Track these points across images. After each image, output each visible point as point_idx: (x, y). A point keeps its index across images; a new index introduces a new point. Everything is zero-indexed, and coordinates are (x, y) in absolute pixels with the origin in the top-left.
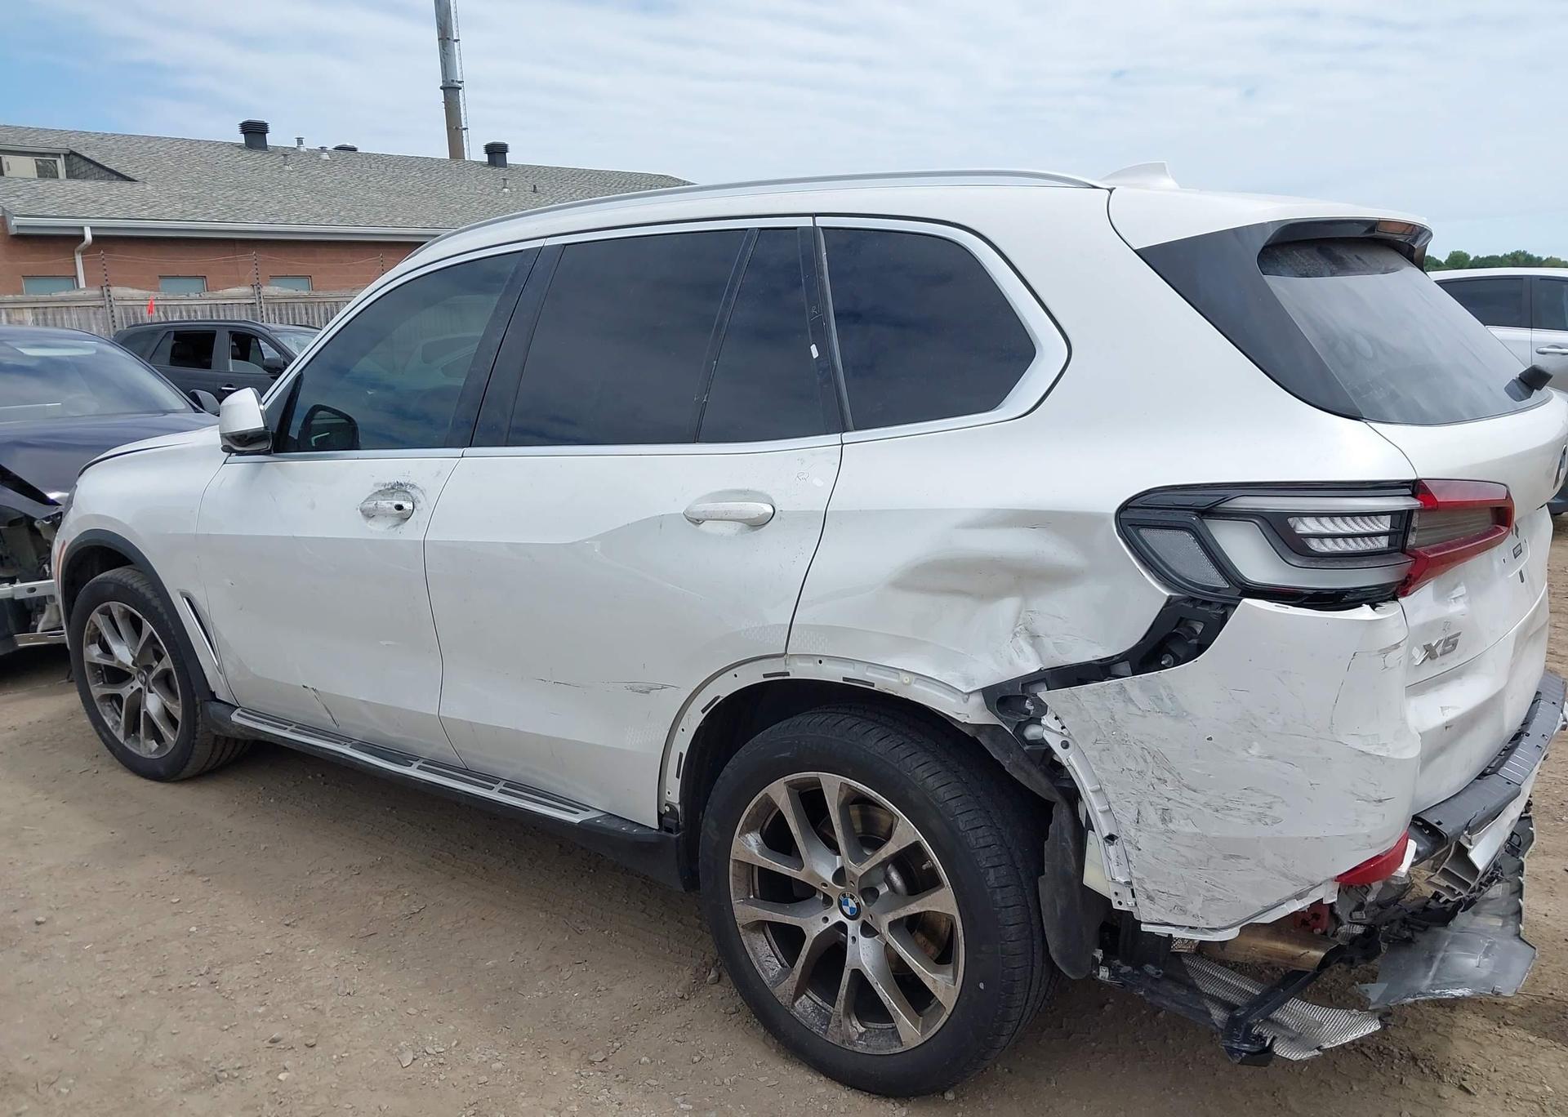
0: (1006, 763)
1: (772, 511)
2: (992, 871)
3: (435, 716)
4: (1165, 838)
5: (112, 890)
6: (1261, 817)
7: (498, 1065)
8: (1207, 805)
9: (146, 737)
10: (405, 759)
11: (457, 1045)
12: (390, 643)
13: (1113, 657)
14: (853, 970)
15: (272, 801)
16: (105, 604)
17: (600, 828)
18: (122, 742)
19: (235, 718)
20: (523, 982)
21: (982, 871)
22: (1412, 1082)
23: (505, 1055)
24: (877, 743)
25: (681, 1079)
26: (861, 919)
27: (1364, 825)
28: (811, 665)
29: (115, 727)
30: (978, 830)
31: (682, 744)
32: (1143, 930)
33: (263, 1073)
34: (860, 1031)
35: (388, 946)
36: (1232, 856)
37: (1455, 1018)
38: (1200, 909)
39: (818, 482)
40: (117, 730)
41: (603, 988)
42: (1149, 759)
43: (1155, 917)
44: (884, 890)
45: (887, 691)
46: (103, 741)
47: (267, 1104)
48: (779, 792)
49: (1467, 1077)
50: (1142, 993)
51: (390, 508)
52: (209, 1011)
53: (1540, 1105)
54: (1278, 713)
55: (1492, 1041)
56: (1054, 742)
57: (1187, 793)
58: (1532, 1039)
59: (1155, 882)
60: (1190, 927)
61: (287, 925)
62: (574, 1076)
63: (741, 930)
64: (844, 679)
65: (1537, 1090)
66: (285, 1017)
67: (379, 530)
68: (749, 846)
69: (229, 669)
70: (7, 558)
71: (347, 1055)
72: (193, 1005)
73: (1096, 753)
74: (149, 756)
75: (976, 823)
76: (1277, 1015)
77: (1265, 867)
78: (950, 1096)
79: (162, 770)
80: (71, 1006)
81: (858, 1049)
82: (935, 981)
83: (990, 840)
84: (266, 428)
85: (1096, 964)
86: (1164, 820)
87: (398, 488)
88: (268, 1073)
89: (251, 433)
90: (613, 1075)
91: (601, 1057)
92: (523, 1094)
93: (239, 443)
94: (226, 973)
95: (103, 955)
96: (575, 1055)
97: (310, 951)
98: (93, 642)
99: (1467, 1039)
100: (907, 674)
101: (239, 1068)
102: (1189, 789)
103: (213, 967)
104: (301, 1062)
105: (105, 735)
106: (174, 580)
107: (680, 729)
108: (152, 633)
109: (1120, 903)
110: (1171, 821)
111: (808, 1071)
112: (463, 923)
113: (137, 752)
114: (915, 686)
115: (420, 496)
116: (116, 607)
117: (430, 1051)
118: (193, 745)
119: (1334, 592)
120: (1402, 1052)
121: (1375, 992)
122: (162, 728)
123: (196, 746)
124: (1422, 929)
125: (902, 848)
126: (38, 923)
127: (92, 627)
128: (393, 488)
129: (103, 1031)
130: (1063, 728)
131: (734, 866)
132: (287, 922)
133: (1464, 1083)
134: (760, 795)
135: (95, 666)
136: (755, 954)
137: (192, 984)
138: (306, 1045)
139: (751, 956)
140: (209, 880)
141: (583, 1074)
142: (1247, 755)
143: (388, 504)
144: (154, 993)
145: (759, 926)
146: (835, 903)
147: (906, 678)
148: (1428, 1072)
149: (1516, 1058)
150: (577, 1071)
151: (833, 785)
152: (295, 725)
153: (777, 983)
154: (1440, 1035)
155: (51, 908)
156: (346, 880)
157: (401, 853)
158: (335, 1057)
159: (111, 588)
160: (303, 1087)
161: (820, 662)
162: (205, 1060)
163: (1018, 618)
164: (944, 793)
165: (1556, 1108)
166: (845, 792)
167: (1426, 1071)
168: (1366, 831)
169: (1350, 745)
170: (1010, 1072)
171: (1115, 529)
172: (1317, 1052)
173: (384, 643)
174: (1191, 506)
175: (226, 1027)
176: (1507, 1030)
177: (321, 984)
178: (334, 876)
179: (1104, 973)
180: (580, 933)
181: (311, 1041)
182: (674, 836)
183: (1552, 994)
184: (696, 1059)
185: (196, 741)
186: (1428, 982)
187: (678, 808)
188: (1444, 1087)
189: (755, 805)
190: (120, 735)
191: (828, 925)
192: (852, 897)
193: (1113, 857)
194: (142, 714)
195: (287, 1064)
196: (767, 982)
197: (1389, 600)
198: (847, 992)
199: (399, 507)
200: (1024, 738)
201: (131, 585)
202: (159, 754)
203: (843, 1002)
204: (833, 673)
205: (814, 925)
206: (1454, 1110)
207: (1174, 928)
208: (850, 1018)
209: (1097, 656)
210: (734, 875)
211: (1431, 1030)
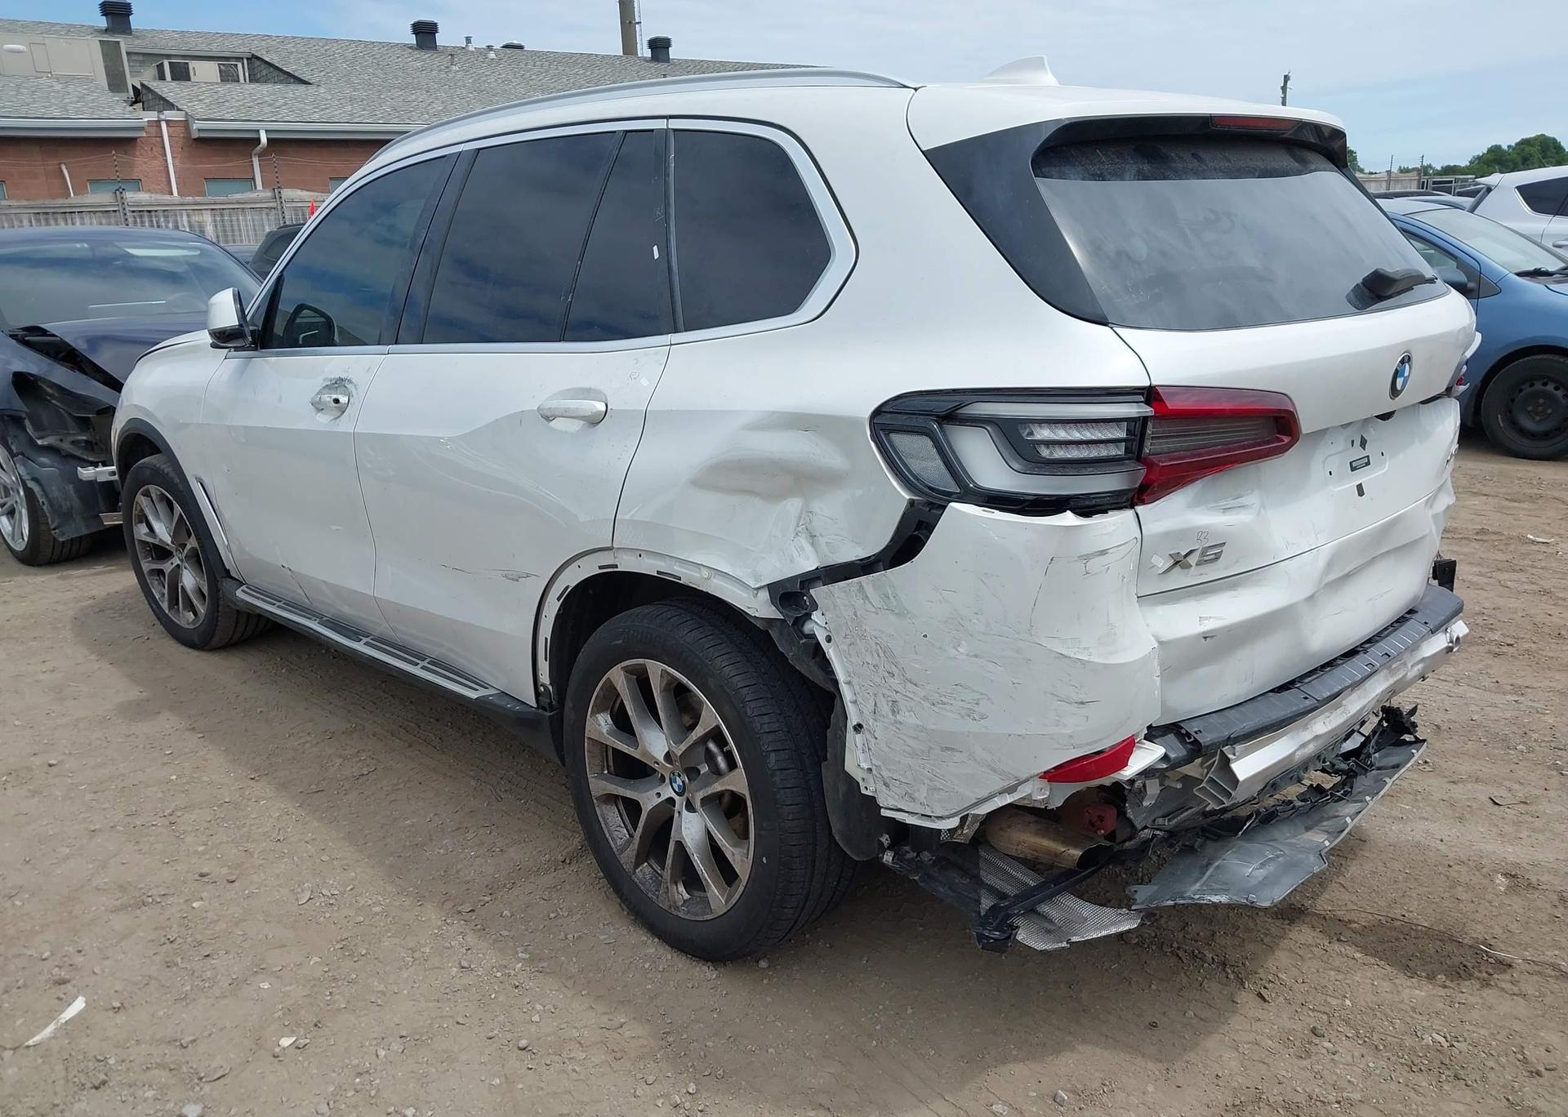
0: (789, 655)
1: (604, 409)
2: (773, 755)
3: (371, 596)
4: (894, 729)
5: (120, 740)
6: (970, 713)
7: (378, 909)
8: (925, 698)
9: (184, 609)
10: (356, 635)
11: (352, 889)
12: (339, 527)
13: (870, 557)
14: (676, 842)
15: (284, 671)
16: (146, 487)
17: (492, 704)
18: (167, 612)
19: (239, 593)
20: (431, 840)
21: (764, 754)
22: (1213, 987)
23: (388, 901)
24: (688, 634)
25: (532, 932)
26: (685, 796)
27: (1065, 725)
28: (633, 558)
29: (162, 599)
30: (765, 717)
31: (546, 630)
32: (882, 814)
33: (181, 901)
34: (685, 898)
35: (329, 801)
36: (948, 749)
37: (1290, 930)
38: (925, 798)
39: (644, 382)
40: (163, 602)
41: (498, 849)
42: (881, 654)
43: (891, 803)
44: (704, 769)
45: (691, 585)
46: (153, 611)
47: (175, 926)
48: (617, 676)
49: (1270, 986)
50: (916, 878)
51: (329, 402)
52: (160, 846)
53: (1329, 1017)
54: (982, 614)
55: (1315, 955)
56: (821, 637)
57: (910, 687)
58: (1357, 955)
59: (890, 770)
60: (922, 815)
61: (252, 779)
62: (439, 923)
63: (595, 801)
64: (658, 572)
65: (1334, 1002)
66: (219, 856)
67: (323, 420)
68: (600, 725)
69: (234, 548)
70: (96, 444)
71: (257, 891)
72: (148, 841)
73: (845, 647)
74: (187, 626)
75: (764, 710)
76: (1044, 908)
77: (976, 760)
78: (763, 964)
79: (196, 639)
80: (51, 835)
81: (680, 914)
82: (733, 854)
83: (775, 727)
84: (241, 325)
85: (882, 849)
86: (893, 712)
87: (339, 384)
88: (186, 901)
89: (231, 329)
90: (473, 924)
91: (468, 907)
92: (389, 934)
93: (223, 338)
94: (186, 815)
95: (92, 795)
96: (449, 904)
97: (262, 802)
98: (141, 522)
99: (1291, 950)
100: (706, 569)
101: (164, 895)
102: (911, 682)
103: (177, 810)
104: (217, 894)
105: (154, 606)
106: (191, 468)
107: (543, 616)
108: (181, 514)
109: (866, 788)
110: (898, 713)
111: (647, 932)
112: (401, 786)
113: (178, 622)
114: (715, 581)
115: (354, 392)
116: (154, 489)
117: (325, 892)
118: (218, 617)
119: (1054, 498)
120: (1215, 957)
121: (1143, 894)
122: (195, 602)
123: (220, 618)
124: (1216, 838)
125: (707, 730)
126: (50, 765)
127: (139, 508)
128: (336, 383)
129: (67, 857)
130: (826, 623)
131: (588, 744)
132: (253, 777)
133: (1263, 991)
134: (604, 679)
135: (144, 543)
136: (606, 824)
137: (154, 823)
138: (228, 880)
139: (603, 825)
140: (203, 737)
141: (448, 921)
142: (957, 652)
143: (328, 398)
144: (122, 829)
145: (612, 799)
146: (667, 781)
147: (705, 573)
148: (1232, 977)
149: (1332, 973)
150: (444, 918)
151: (656, 670)
152: (284, 601)
153: (623, 849)
154: (1264, 944)
155: (65, 754)
156: (318, 743)
157: (374, 722)
158: (247, 892)
159: (148, 472)
160: (210, 914)
161: (640, 556)
162: (140, 886)
163: (800, 518)
164: (738, 682)
165: (1343, 1020)
166: (666, 678)
167: (1232, 976)
168: (1067, 731)
169: (1049, 648)
170: (831, 947)
171: (869, 433)
172: (1064, 944)
173: (334, 527)
174: (931, 411)
175: (167, 861)
176: (1337, 946)
177: (260, 830)
178: (309, 739)
179: (888, 857)
180: (499, 799)
181: (232, 878)
182: (548, 714)
183: (1404, 916)
184: (552, 915)
185: (220, 614)
186: (1197, 886)
187: (551, 688)
188: (1243, 993)
189: (601, 689)
190: (165, 606)
191: (660, 800)
192: (679, 776)
193: (859, 745)
194: (180, 587)
195: (204, 894)
196: (615, 849)
197: (1126, 507)
198: (672, 862)
199: (337, 401)
200: (802, 632)
201: (163, 470)
202: (194, 625)
203: (669, 871)
204: (648, 566)
205: (649, 799)
206: (1241, 1015)
207: (906, 814)
208: (677, 886)
209: (857, 556)
210: (589, 751)
211: (1259, 939)
